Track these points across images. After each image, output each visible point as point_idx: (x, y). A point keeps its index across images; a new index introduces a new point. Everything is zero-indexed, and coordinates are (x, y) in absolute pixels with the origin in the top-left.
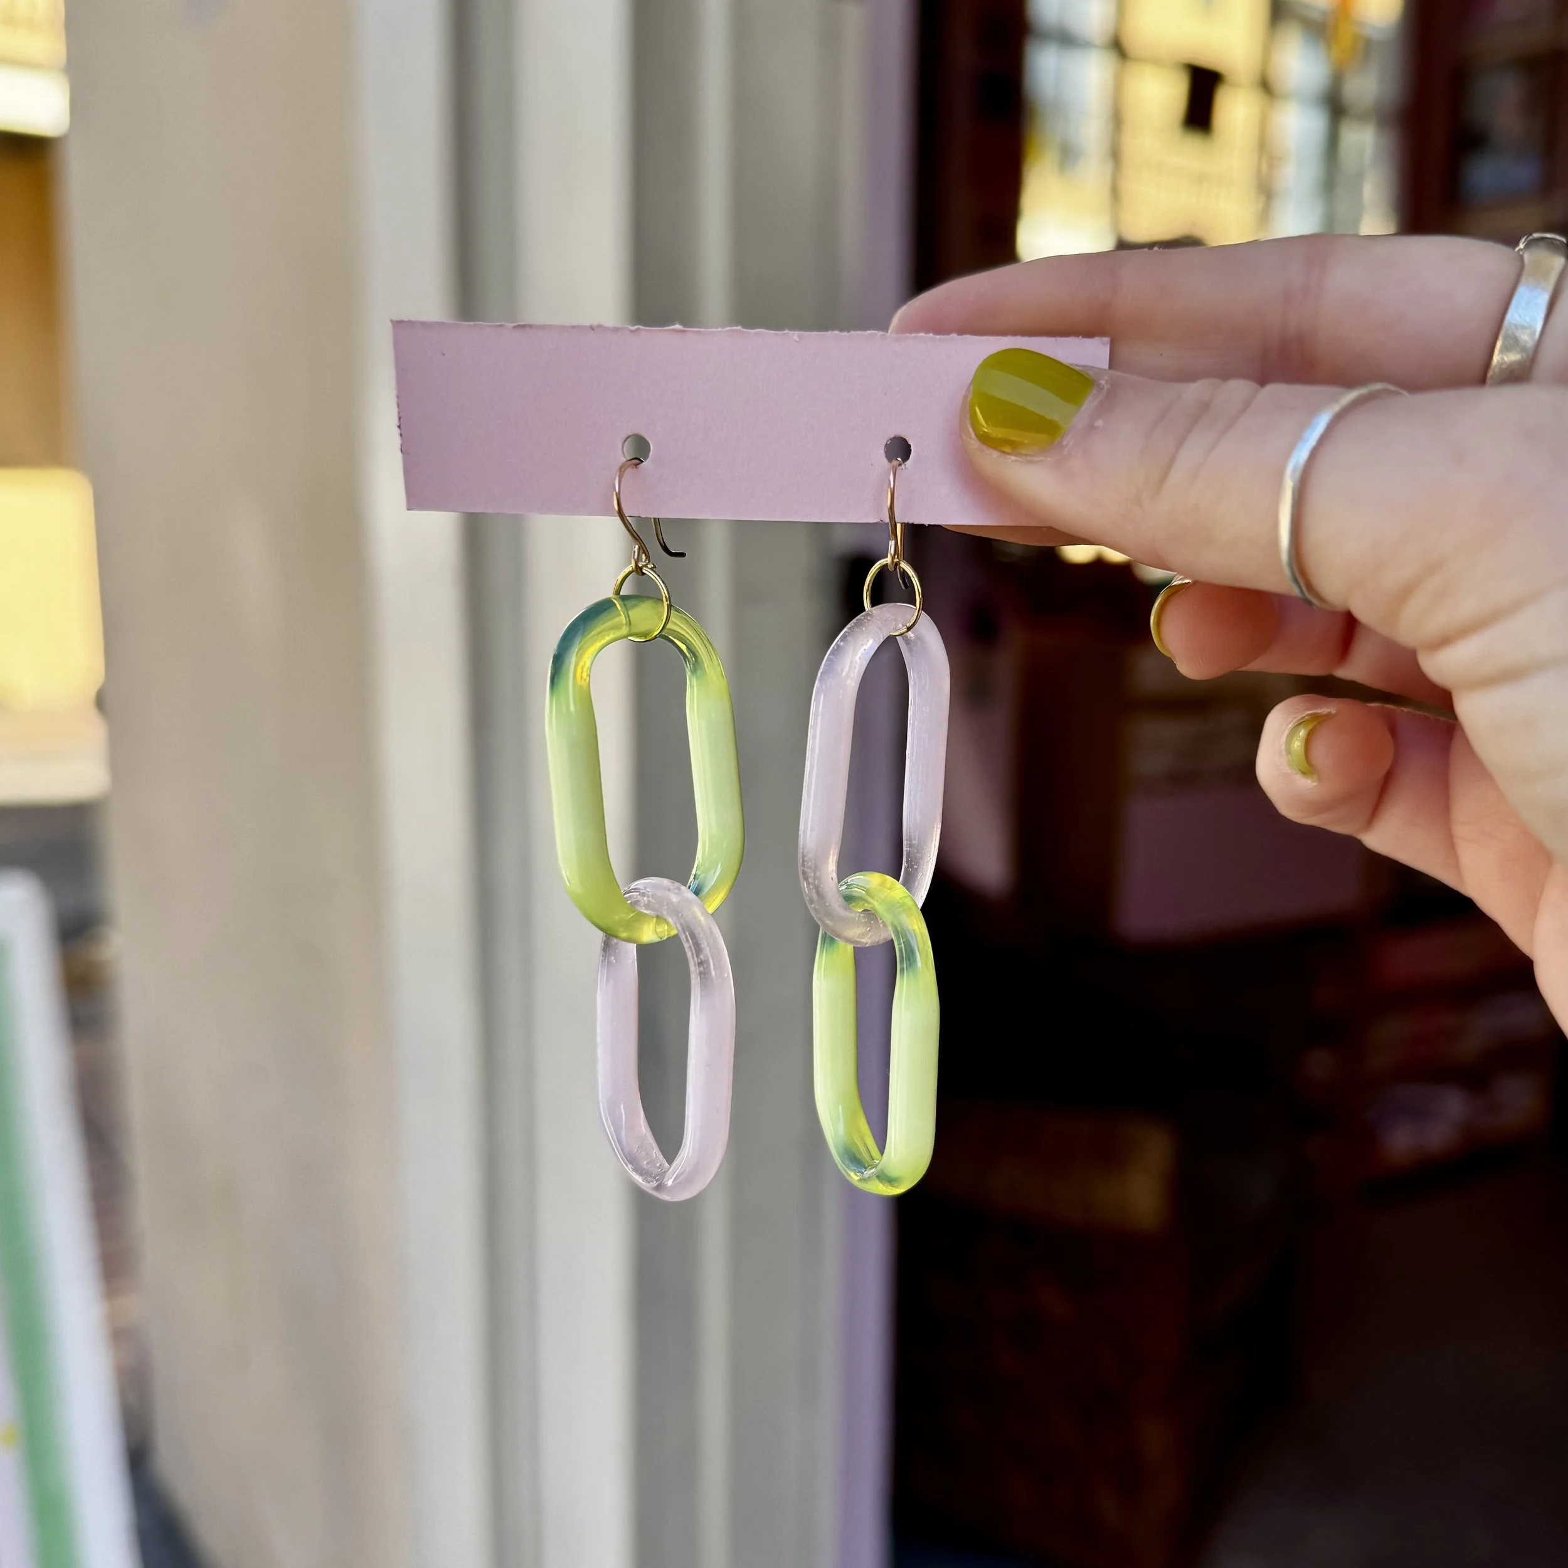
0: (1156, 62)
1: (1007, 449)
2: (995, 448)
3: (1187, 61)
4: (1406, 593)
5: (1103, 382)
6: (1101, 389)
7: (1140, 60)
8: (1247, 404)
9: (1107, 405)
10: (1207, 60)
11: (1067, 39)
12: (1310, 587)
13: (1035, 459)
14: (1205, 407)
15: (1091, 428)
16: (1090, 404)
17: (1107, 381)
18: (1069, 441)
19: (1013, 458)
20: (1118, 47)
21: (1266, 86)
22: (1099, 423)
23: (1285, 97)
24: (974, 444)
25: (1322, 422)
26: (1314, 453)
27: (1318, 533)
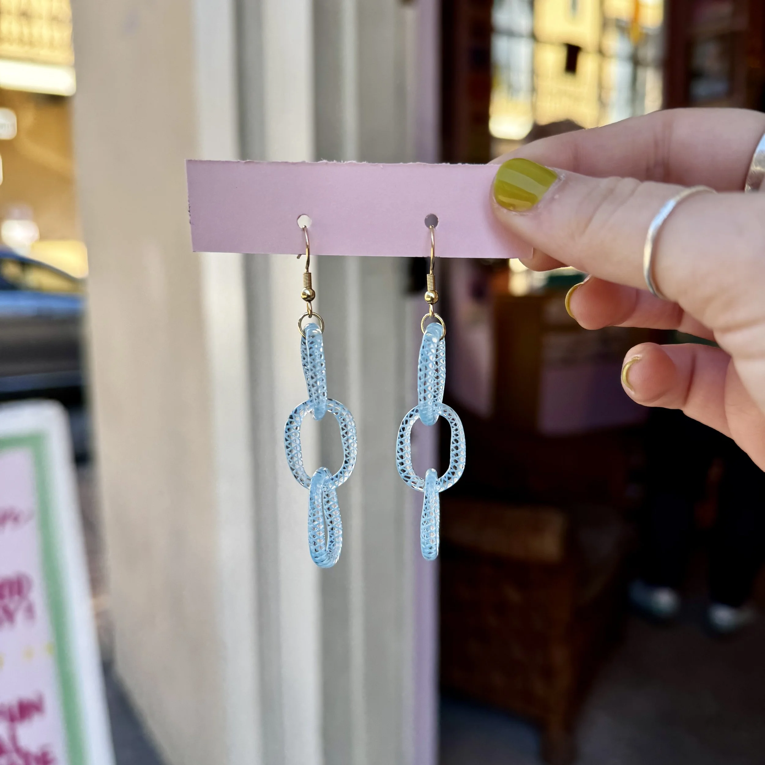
0: (552, 43)
1: (511, 208)
2: (506, 208)
3: (566, 42)
4: (708, 301)
5: (562, 177)
6: (560, 179)
7: (545, 43)
8: (633, 192)
9: (562, 188)
10: (574, 42)
11: (511, 34)
12: (657, 288)
13: (525, 214)
14: (611, 191)
15: (553, 199)
16: (553, 187)
17: (564, 176)
18: (541, 205)
19: (514, 213)
20: (534, 37)
21: (601, 52)
22: (557, 196)
23: (610, 57)
24: (496, 205)
25: (671, 205)
26: (665, 222)
27: (665, 263)
